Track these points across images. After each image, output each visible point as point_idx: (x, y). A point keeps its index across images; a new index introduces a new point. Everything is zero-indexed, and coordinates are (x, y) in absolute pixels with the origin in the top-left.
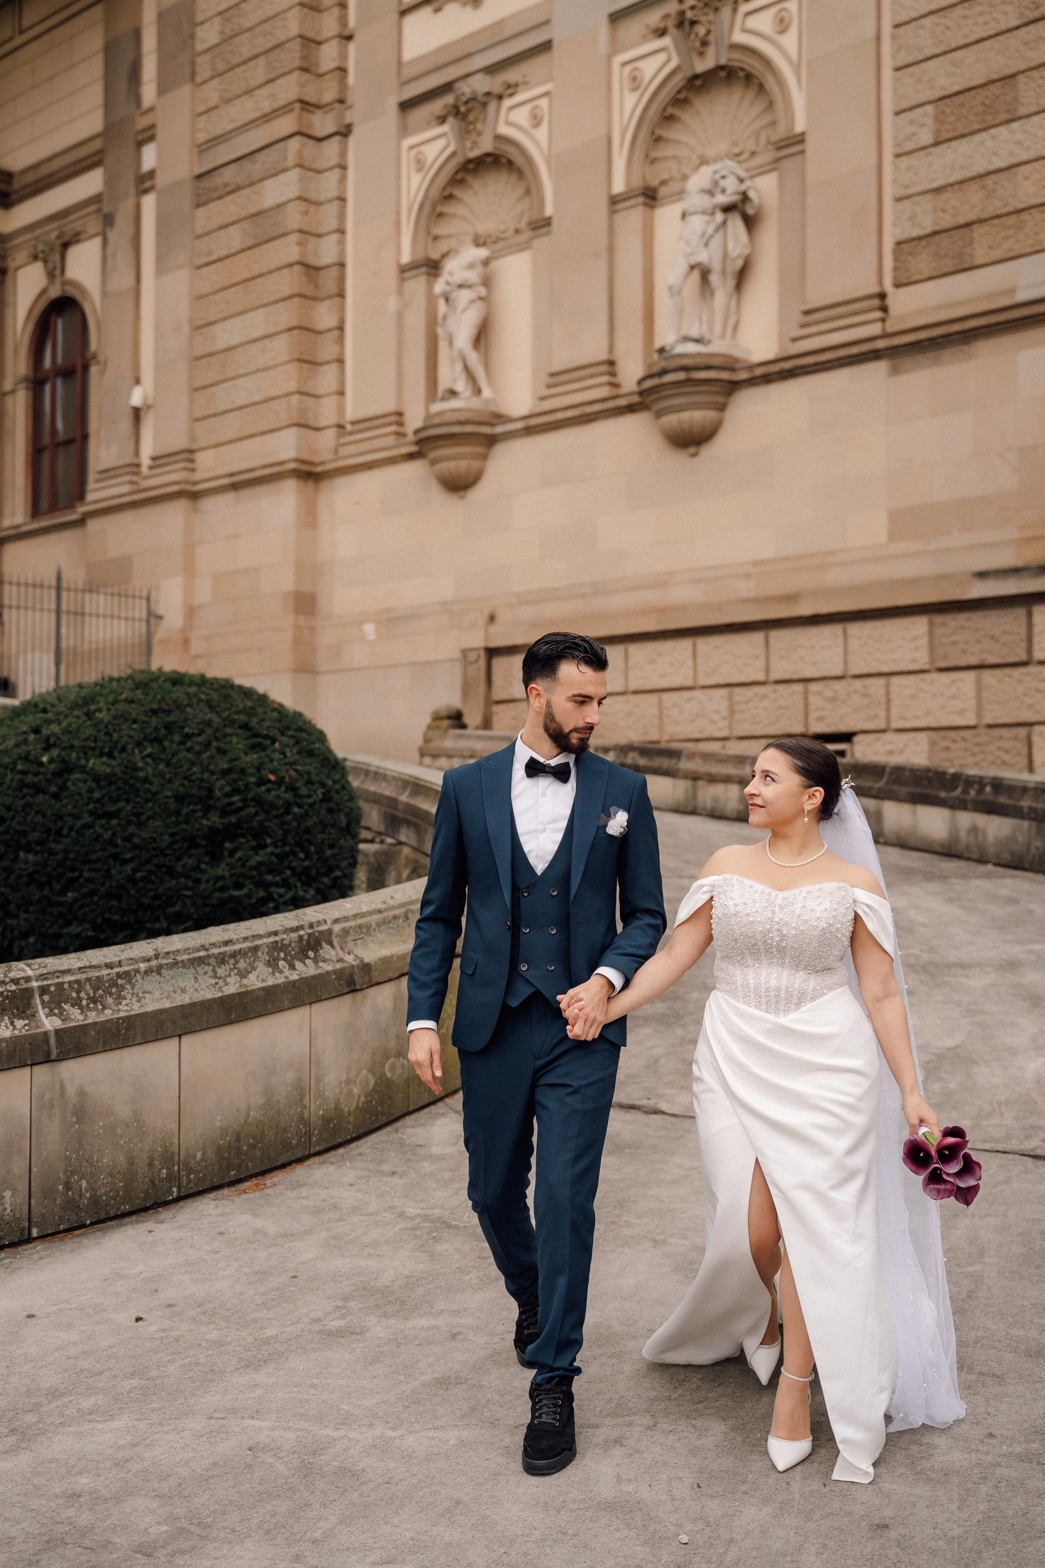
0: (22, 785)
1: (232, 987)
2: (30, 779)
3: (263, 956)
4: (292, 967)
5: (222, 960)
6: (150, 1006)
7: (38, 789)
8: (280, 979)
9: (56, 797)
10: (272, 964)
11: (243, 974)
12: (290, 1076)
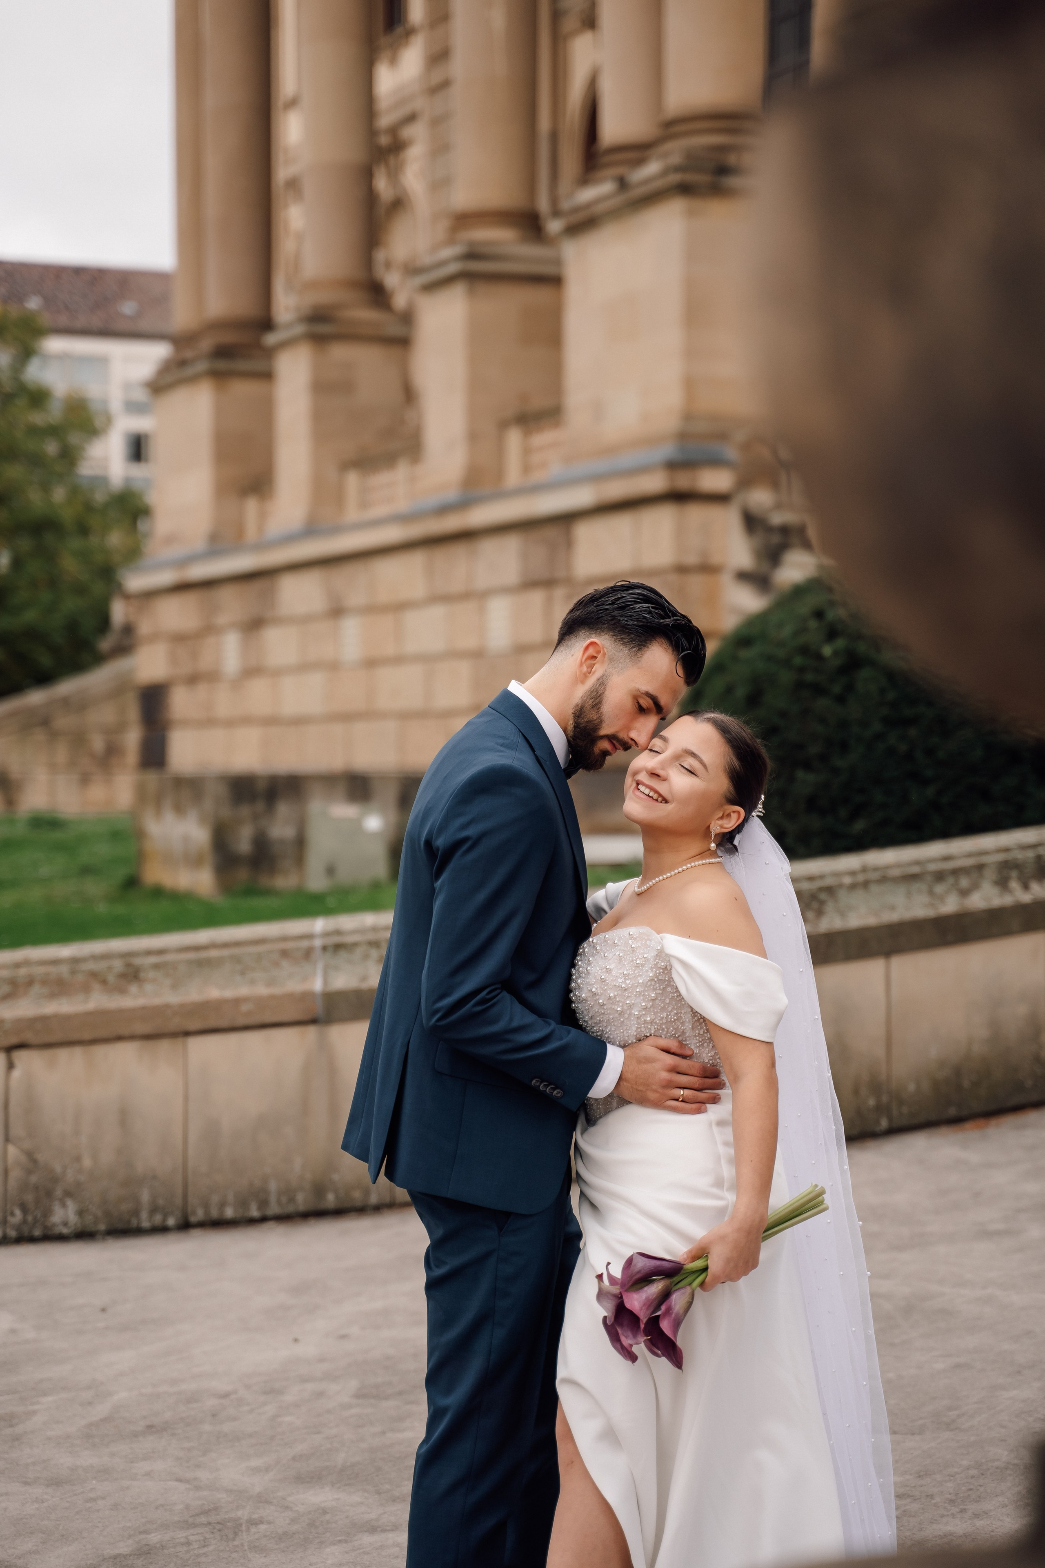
0: (800, 685)
1: (950, 905)
2: (809, 677)
3: (990, 874)
4: (1026, 887)
5: (940, 876)
6: (854, 921)
7: (818, 690)
8: (1007, 900)
9: (841, 699)
10: (1002, 883)
11: (964, 893)
12: (1022, 1010)
